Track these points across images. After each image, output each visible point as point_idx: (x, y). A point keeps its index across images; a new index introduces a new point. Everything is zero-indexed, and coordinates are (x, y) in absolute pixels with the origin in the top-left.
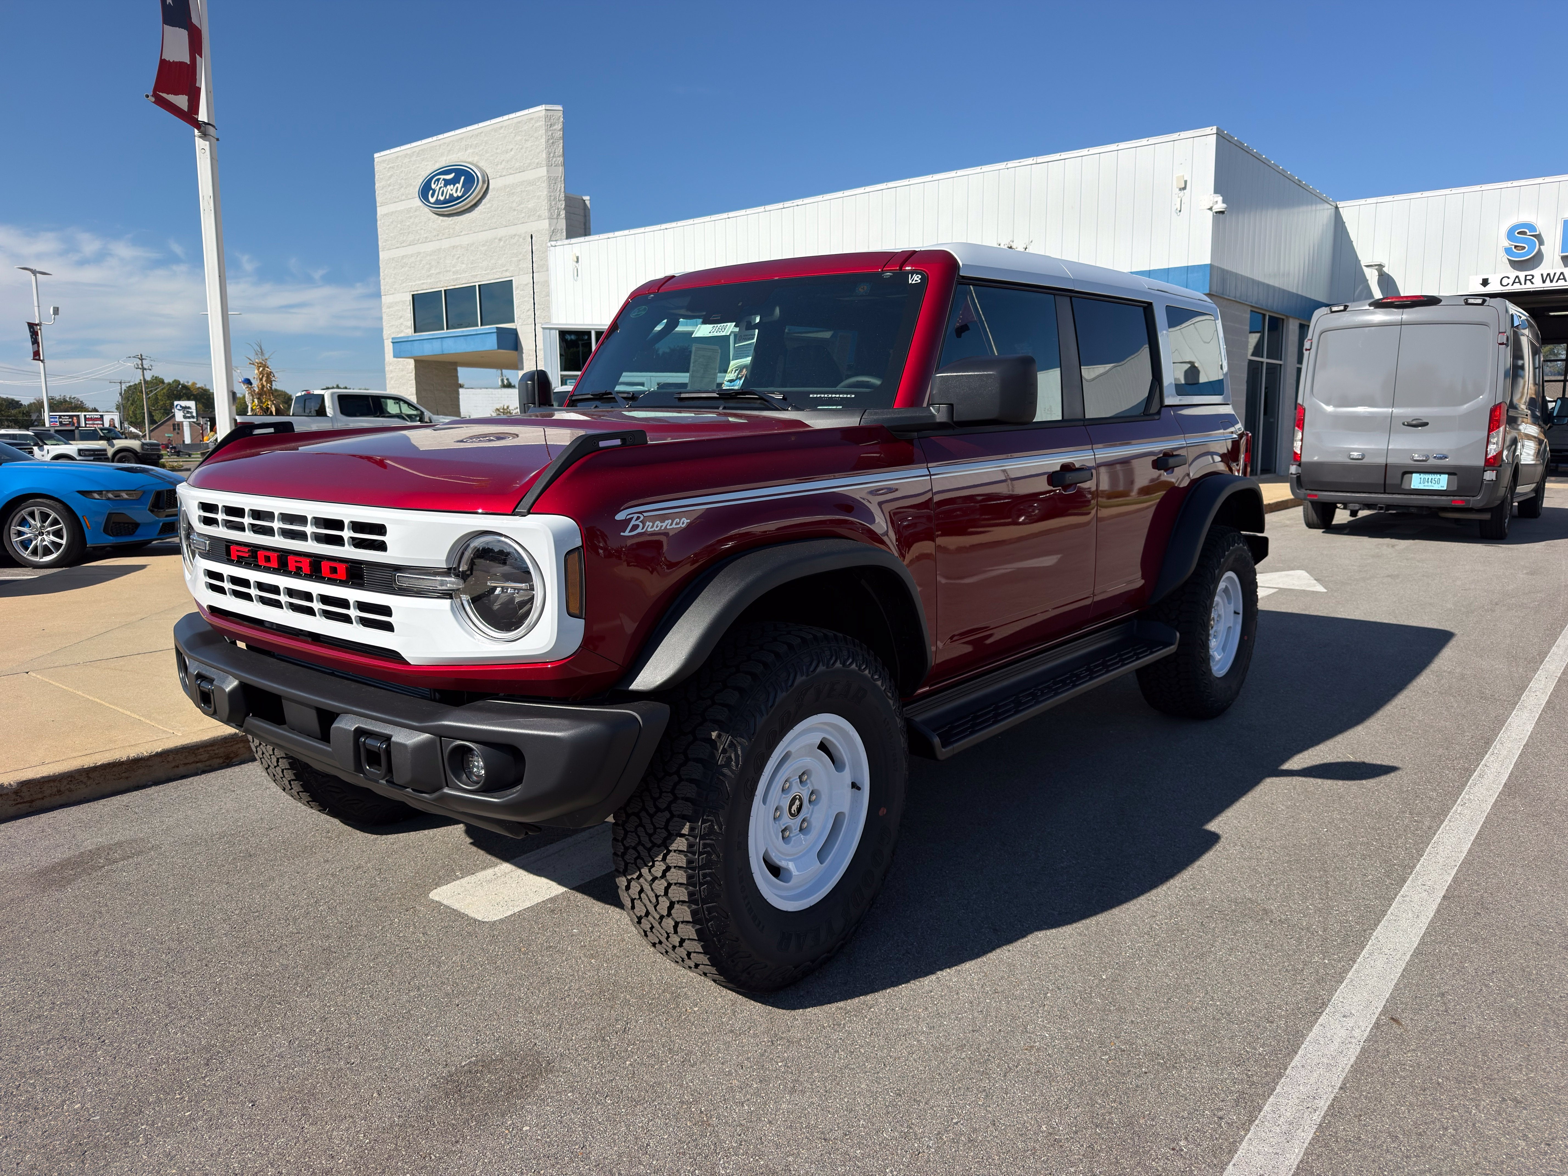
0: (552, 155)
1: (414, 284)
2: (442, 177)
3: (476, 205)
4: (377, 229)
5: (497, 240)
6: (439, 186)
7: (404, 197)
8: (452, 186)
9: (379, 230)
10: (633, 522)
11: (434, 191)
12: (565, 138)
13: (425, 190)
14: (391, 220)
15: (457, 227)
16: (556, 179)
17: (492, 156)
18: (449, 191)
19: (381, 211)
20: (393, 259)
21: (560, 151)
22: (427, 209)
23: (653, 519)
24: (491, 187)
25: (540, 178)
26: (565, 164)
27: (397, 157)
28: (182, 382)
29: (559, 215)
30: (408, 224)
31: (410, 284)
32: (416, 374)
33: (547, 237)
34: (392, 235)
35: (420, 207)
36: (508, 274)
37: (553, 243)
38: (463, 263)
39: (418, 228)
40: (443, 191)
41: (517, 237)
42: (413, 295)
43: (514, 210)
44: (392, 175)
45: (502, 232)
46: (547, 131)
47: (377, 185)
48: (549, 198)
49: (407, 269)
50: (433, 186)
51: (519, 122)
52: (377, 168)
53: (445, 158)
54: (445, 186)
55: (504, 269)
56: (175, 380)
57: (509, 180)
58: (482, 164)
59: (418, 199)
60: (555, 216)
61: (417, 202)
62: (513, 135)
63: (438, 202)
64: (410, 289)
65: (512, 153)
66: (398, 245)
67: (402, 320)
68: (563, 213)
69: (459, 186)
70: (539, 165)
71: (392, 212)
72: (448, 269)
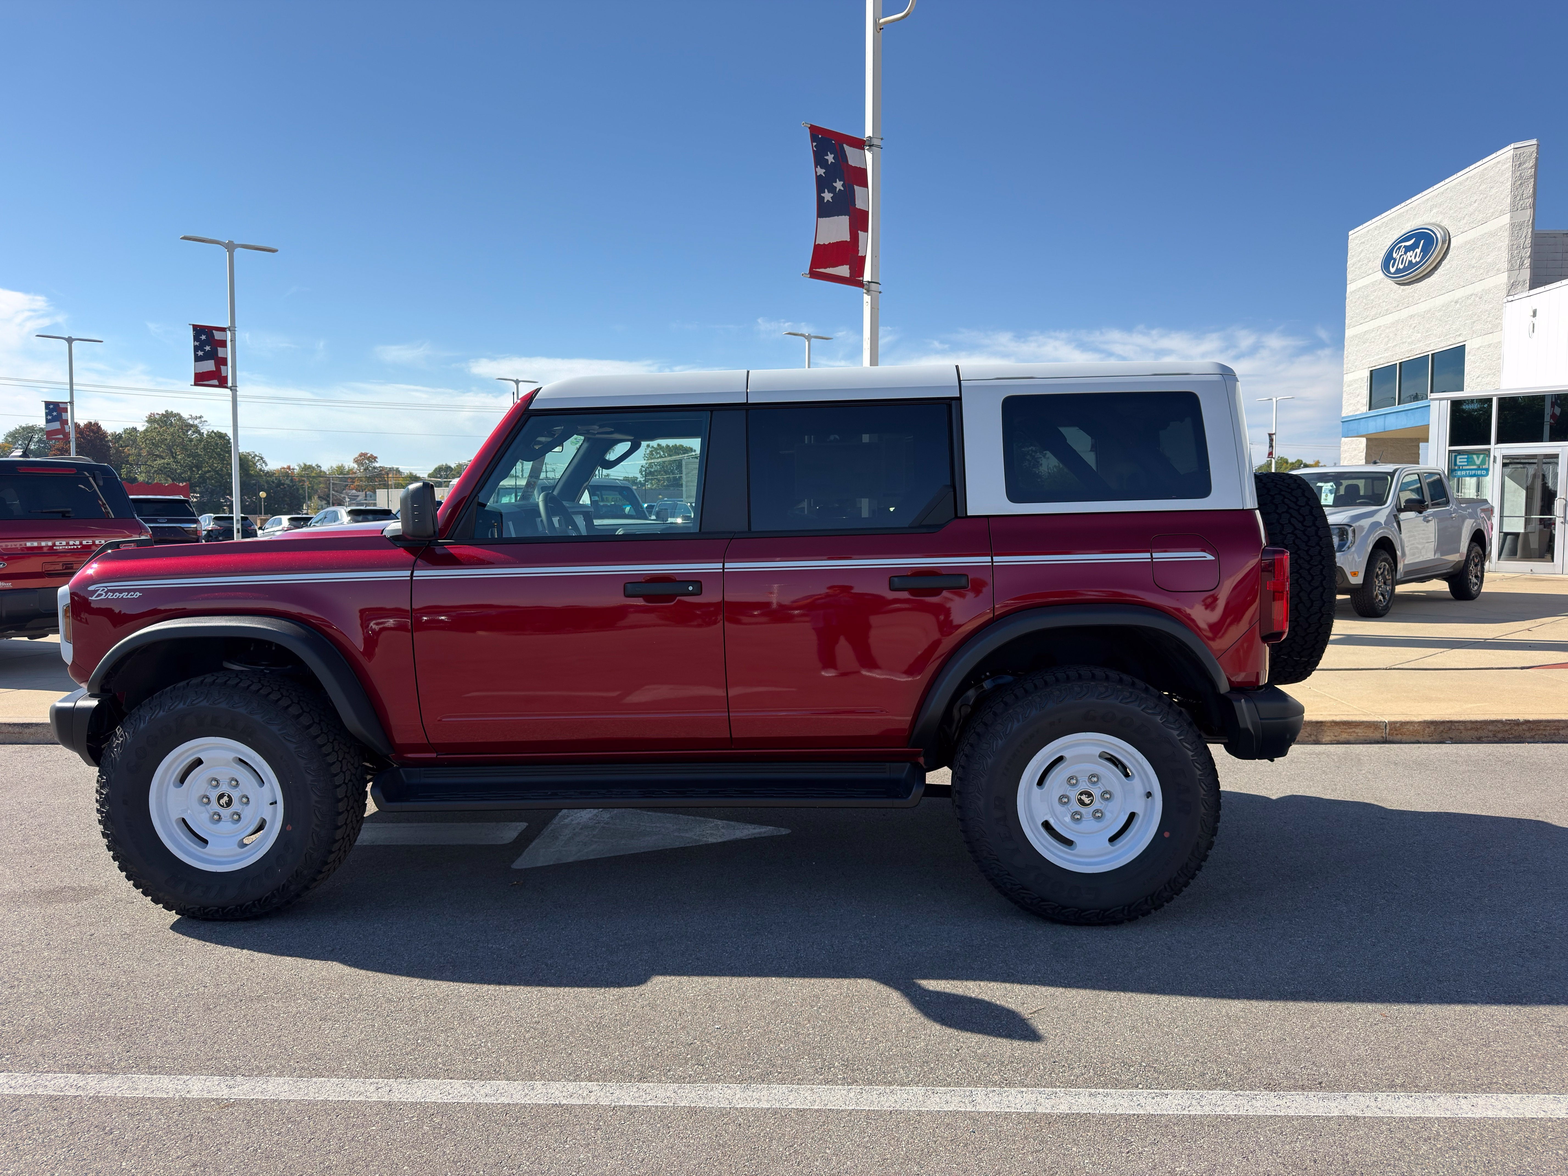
0: (1518, 198)
1: (1372, 359)
2: (1403, 244)
3: (1436, 268)
4: (1345, 307)
5: (1453, 303)
6: (1400, 254)
7: (1371, 271)
8: (1412, 252)
9: (1347, 307)
10: (99, 592)
11: (1395, 260)
12: (1536, 176)
13: (1388, 260)
14: (1357, 297)
15: (1416, 295)
16: (1521, 225)
17: (1455, 212)
18: (1409, 257)
19: (1350, 288)
20: (1356, 336)
21: (1530, 190)
22: (1389, 281)
23: (114, 591)
24: (1452, 246)
25: (1503, 227)
26: (1534, 206)
27: (1368, 231)
28: (1304, 462)
29: (1522, 264)
30: (1372, 298)
31: (1369, 360)
32: (1366, 453)
33: (1505, 292)
34: (1357, 311)
35: (1384, 279)
36: (1461, 339)
37: (1510, 298)
38: (1419, 333)
39: (1381, 301)
40: (1403, 258)
41: (1473, 297)
42: (1371, 371)
43: (1473, 267)
44: (1362, 250)
45: (1459, 294)
46: (1513, 172)
47: (1350, 262)
48: (1511, 248)
49: (1367, 344)
50: (1395, 255)
51: (1486, 169)
52: (1351, 245)
53: (1411, 223)
54: (1405, 253)
55: (1458, 333)
56: (1298, 460)
57: (1471, 235)
58: (1445, 224)
59: (1381, 272)
60: (1517, 267)
61: (1380, 275)
62: (1478, 184)
63: (1398, 271)
64: (1369, 366)
65: (1476, 204)
66: (1361, 322)
67: (1359, 397)
68: (1527, 262)
69: (1418, 251)
70: (1502, 213)
71: (1359, 288)
72: (1404, 340)
